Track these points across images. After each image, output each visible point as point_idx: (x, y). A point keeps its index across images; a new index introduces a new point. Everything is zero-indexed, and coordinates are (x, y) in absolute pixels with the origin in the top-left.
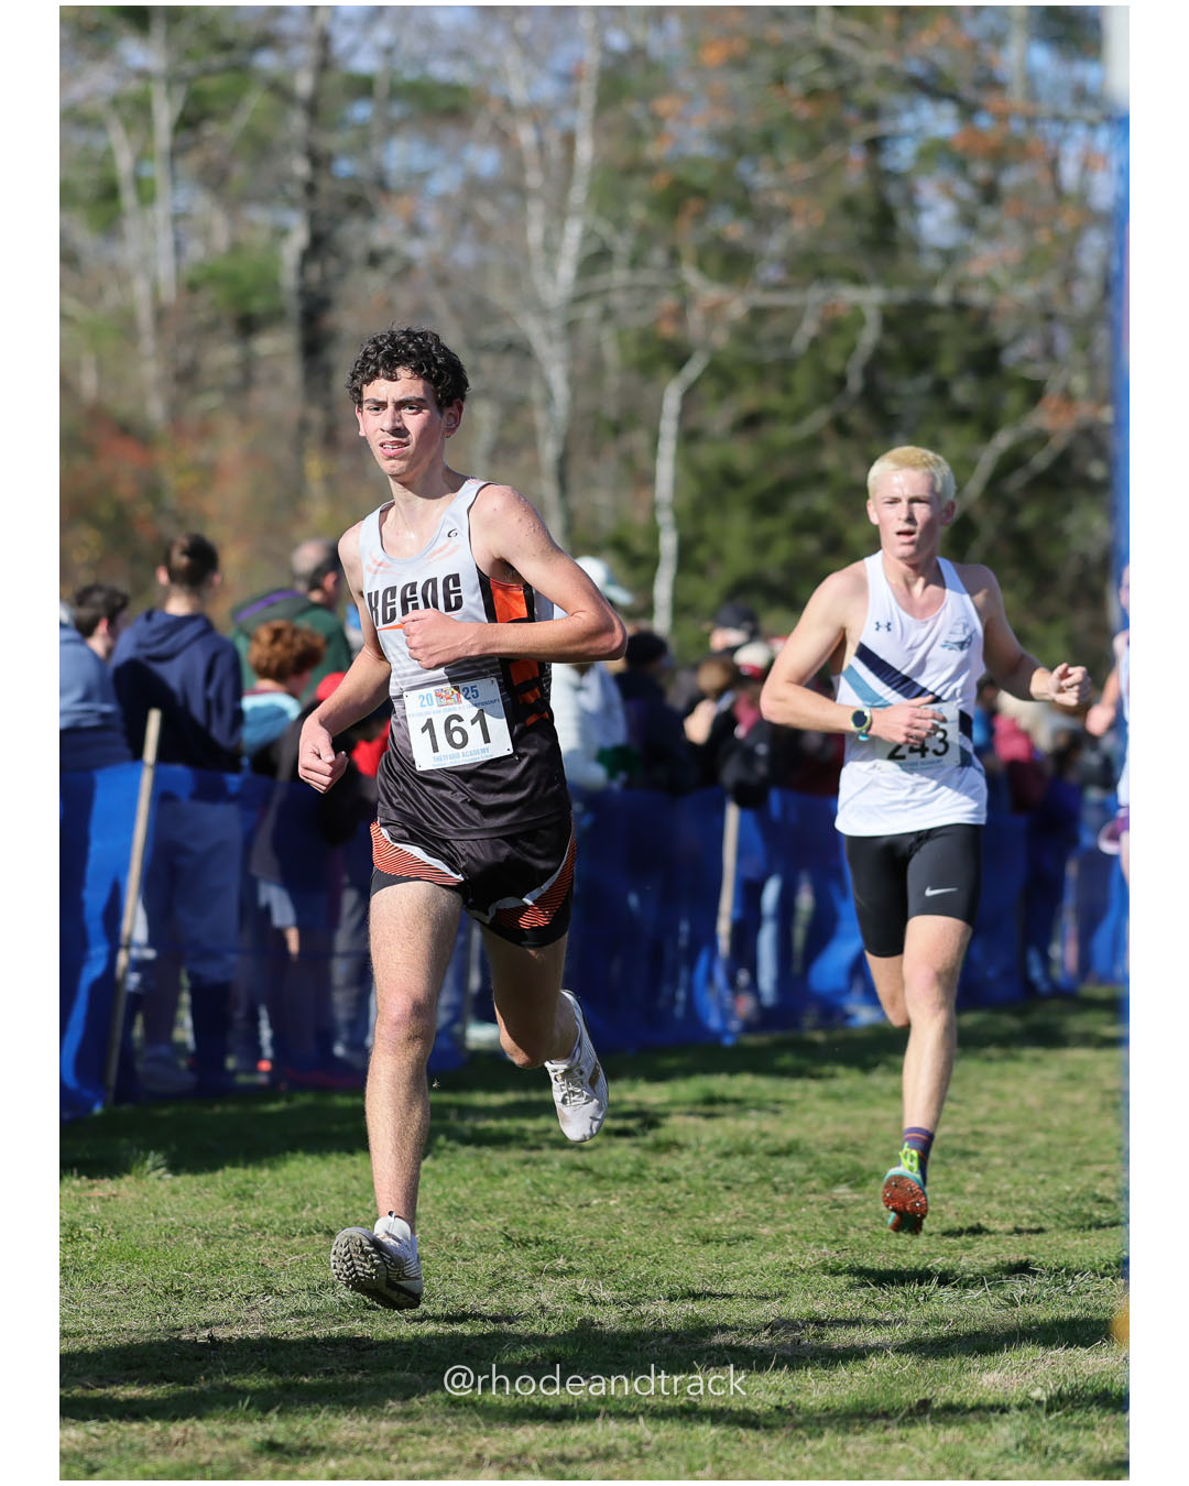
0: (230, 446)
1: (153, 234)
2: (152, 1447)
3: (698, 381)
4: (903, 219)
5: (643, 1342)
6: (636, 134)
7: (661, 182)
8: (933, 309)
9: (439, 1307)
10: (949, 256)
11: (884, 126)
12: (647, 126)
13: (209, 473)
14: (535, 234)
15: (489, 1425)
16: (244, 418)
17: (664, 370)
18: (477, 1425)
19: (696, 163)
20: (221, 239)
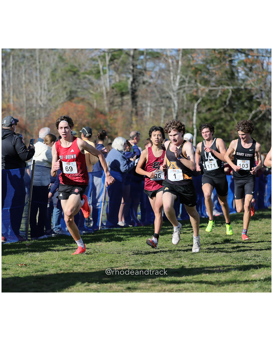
0: (119, 115)
1: (106, 79)
2: (109, 288)
3: (200, 102)
4: (236, 75)
5: (193, 270)
6: (189, 60)
7: (193, 68)
8: (242, 90)
9: (157, 264)
10: (244, 81)
11: (233, 58)
12: (191, 58)
13: (116, 120)
14: (172, 78)
15: (166, 284)
16: (122, 110)
17: (194, 101)
18: (164, 284)
19: (200, 65)
20: (118, 80)
